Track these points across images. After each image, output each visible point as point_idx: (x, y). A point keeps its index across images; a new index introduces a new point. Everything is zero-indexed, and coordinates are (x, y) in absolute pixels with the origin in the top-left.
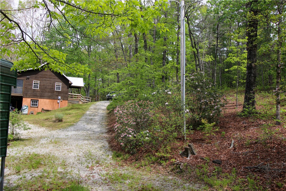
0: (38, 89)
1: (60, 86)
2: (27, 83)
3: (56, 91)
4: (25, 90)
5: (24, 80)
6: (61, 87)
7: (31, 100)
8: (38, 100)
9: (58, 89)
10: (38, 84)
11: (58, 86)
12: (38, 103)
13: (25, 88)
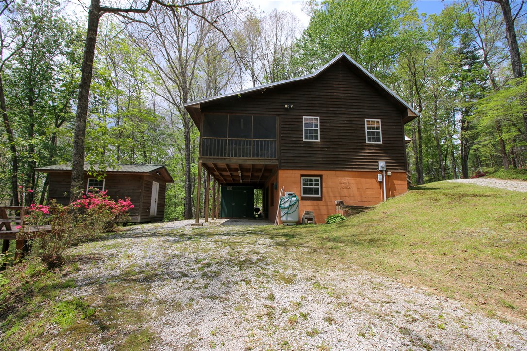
0: (319, 140)
1: (378, 129)
2: (287, 126)
3: (371, 145)
4: (282, 145)
5: (278, 115)
6: (380, 131)
7: (302, 175)
8: (321, 176)
9: (374, 139)
10: (316, 126)
11: (373, 128)
12: (319, 187)
13: (283, 141)
